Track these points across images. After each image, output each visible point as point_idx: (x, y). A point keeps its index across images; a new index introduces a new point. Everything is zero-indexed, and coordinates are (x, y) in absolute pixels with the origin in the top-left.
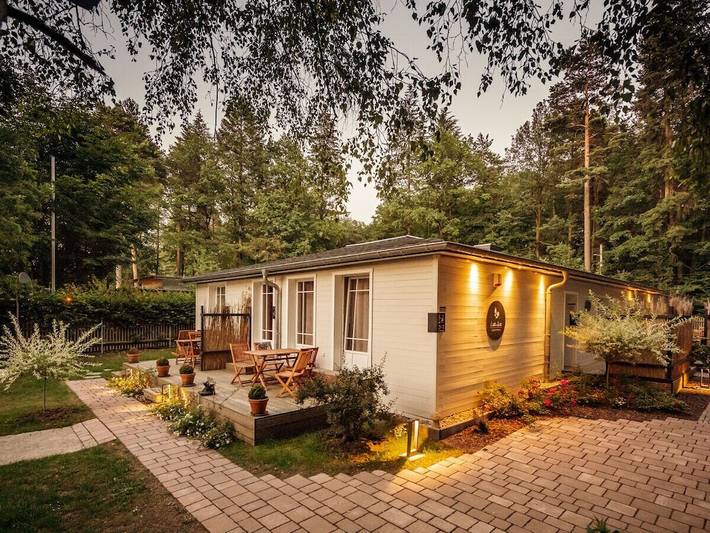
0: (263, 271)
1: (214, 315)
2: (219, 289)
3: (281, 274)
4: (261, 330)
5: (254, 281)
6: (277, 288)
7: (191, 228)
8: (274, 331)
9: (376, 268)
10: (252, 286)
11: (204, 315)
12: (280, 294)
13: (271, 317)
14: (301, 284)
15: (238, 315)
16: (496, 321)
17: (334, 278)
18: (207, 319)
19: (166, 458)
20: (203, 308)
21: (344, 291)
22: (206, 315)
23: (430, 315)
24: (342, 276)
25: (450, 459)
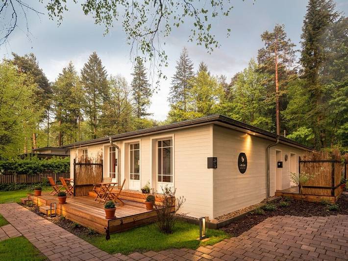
0: (110, 138)
1: (80, 164)
2: (83, 151)
3: (120, 139)
4: (109, 173)
5: (104, 145)
6: (118, 148)
7: (67, 122)
8: (116, 173)
9: (176, 133)
10: (103, 148)
11: (75, 164)
12: (120, 152)
13: (115, 165)
14: (131, 146)
15: (95, 164)
16: (242, 163)
17: (151, 140)
18: (77, 166)
19: (54, 245)
20: (75, 160)
21: (157, 148)
22: (77, 164)
23: (209, 159)
24: (156, 140)
25: (225, 240)
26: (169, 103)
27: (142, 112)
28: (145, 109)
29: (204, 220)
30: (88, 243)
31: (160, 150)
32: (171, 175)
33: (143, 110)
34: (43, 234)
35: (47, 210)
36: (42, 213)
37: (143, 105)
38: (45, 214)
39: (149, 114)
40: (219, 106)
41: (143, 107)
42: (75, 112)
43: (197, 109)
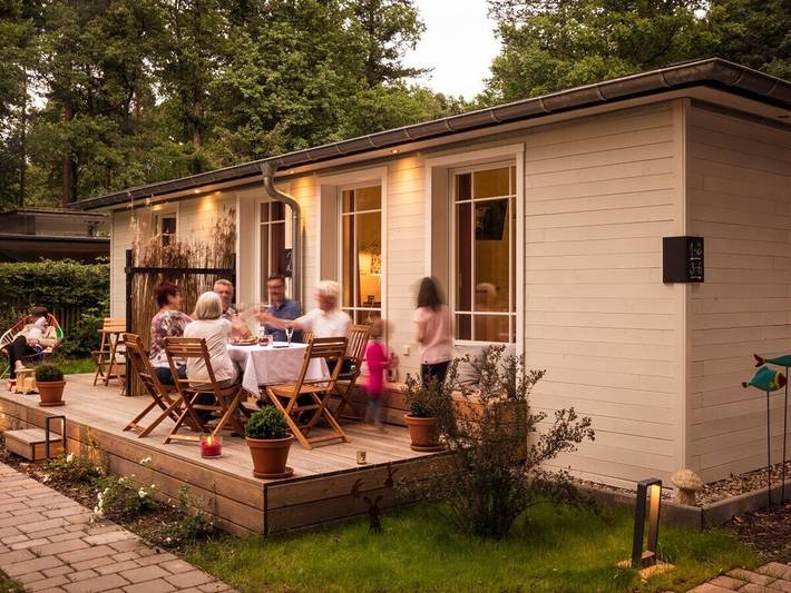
0: (266, 168)
1: (150, 270)
5: (241, 194)
6: (295, 207)
7: (91, 111)
9: (531, 141)
10: (237, 205)
11: (131, 272)
12: (301, 221)
15: (205, 271)
18: (139, 280)
19: (66, 569)
20: (130, 255)
21: (454, 203)
22: (139, 270)
23: (669, 243)
24: (449, 169)
25: (734, 572)
26: (495, 25)
27: (385, 62)
28: (399, 51)
29: (655, 491)
30: (189, 567)
31: (463, 212)
32: (510, 314)
33: (390, 54)
34: (23, 528)
35: (33, 445)
36: (14, 455)
37: (387, 38)
38: (25, 460)
39: (412, 73)
40: (710, 28)
41: (388, 45)
42: (124, 74)
43: (613, 46)
